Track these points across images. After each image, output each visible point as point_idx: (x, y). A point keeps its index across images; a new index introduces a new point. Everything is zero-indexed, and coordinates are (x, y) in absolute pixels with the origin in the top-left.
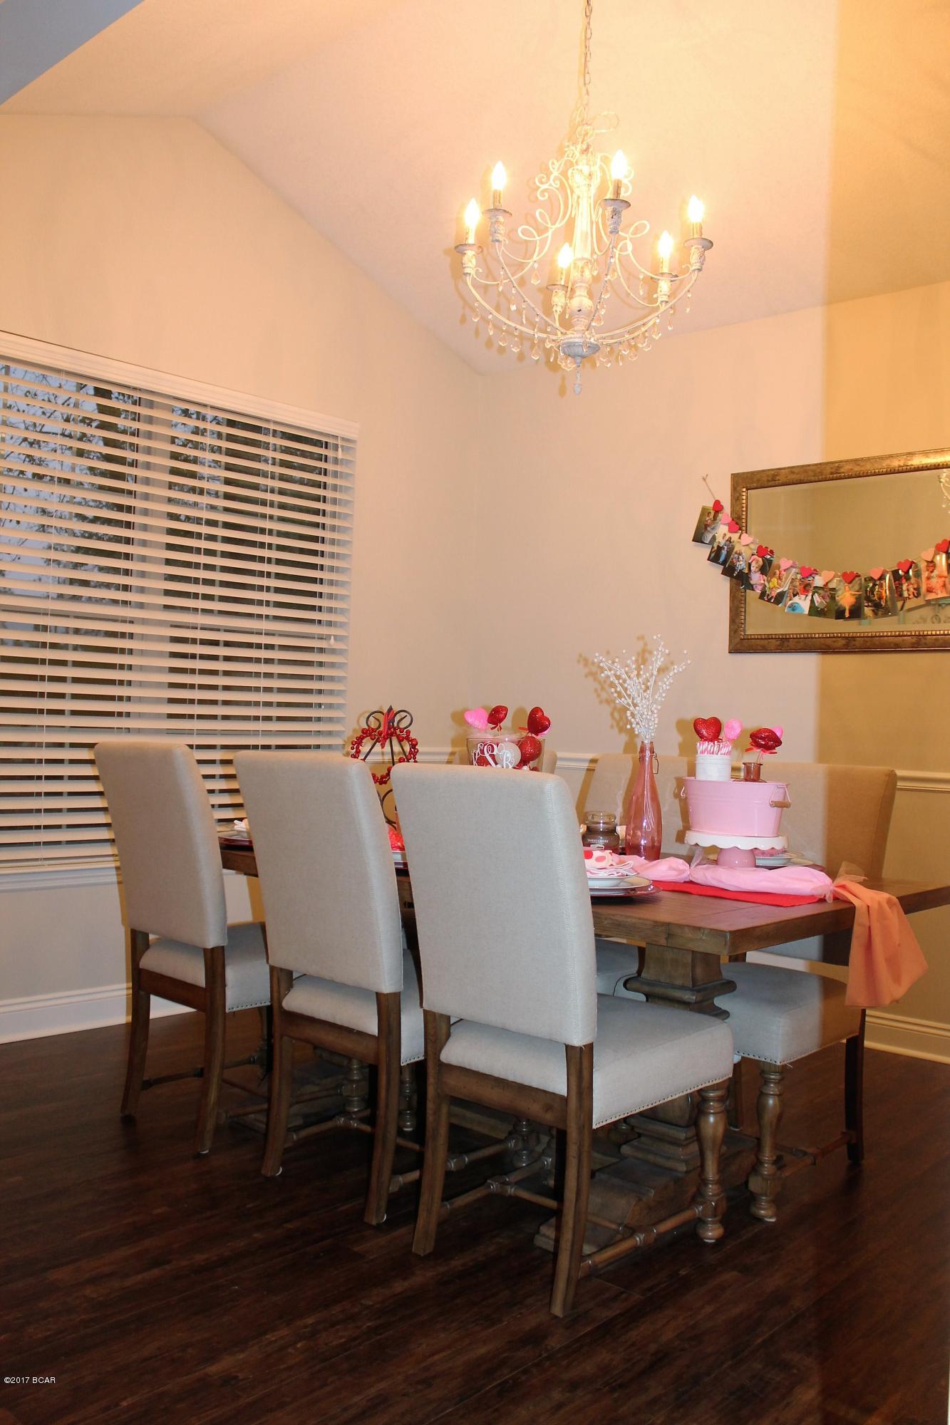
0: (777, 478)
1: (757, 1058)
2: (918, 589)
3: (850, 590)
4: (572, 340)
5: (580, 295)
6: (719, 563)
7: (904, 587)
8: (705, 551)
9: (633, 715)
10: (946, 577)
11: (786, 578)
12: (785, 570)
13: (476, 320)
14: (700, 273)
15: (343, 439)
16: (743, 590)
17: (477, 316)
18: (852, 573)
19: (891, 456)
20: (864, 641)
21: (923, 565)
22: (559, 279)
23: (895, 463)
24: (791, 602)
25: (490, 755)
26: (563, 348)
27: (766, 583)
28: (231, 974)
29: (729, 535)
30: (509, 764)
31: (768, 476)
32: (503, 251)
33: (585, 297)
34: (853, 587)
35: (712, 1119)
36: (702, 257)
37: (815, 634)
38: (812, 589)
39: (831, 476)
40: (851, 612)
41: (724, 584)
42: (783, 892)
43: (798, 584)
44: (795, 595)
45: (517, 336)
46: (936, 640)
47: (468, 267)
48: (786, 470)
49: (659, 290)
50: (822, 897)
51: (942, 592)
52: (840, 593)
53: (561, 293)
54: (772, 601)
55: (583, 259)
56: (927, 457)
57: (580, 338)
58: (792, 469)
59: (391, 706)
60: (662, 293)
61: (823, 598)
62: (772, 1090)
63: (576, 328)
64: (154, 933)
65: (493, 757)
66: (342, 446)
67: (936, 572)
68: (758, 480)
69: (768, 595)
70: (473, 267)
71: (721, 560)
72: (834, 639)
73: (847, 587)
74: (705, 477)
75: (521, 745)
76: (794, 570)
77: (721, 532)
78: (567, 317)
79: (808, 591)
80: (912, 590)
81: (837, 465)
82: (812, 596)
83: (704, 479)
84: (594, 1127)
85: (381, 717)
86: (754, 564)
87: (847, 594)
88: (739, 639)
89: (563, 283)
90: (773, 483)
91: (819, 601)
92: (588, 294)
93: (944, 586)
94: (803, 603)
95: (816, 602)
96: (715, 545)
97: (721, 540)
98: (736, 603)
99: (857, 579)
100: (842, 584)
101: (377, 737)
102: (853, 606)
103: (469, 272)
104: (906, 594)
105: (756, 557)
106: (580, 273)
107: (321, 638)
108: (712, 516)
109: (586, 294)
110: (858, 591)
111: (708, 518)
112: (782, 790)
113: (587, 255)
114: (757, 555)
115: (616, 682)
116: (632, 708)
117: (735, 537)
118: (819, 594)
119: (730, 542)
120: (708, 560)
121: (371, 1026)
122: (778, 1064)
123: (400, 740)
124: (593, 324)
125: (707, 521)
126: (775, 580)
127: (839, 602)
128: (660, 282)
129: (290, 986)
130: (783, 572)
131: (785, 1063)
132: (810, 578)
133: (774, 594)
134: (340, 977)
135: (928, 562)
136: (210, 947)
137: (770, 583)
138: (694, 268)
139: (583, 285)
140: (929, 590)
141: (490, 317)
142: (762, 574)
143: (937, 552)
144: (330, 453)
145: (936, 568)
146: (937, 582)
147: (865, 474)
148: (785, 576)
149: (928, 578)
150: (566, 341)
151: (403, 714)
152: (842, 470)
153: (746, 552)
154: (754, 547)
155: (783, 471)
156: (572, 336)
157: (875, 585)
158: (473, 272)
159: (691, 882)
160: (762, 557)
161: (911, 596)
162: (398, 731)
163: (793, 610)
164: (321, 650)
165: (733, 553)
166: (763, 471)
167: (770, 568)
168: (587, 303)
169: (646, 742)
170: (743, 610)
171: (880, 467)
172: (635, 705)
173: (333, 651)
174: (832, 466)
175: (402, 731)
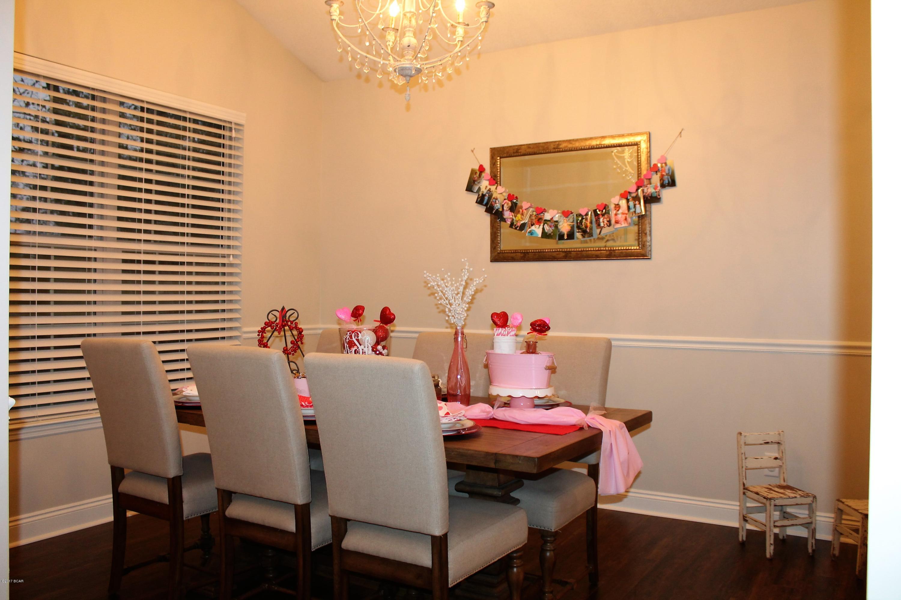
0: (520, 151)
1: (539, 528)
2: (609, 221)
3: (567, 222)
4: (404, 66)
5: (409, 36)
6: (483, 205)
7: (601, 220)
8: (474, 197)
9: (450, 311)
10: (626, 214)
11: (527, 214)
12: (525, 209)
13: (340, 51)
14: (487, 23)
15: (236, 124)
16: (499, 222)
17: (340, 48)
18: (568, 211)
19: (591, 139)
20: (577, 254)
21: (612, 207)
22: (391, 24)
23: (594, 143)
24: (530, 229)
25: (356, 339)
26: (398, 70)
27: (514, 218)
28: (186, 494)
29: (489, 187)
30: (369, 345)
31: (514, 150)
32: (361, 6)
33: (412, 37)
34: (569, 220)
35: (515, 570)
36: (488, 14)
37: (545, 249)
38: (543, 221)
39: (554, 150)
40: (568, 235)
41: (487, 219)
42: (556, 424)
43: (534, 218)
44: (532, 225)
45: (367, 62)
46: (621, 252)
47: (334, 15)
48: (526, 146)
49: (457, 33)
50: (582, 426)
51: (624, 223)
52: (560, 224)
53: (392, 33)
54: (518, 229)
55: (410, 12)
56: (614, 139)
57: (409, 64)
58: (529, 146)
59: (283, 307)
60: (458, 35)
61: (550, 227)
62: (548, 547)
63: (406, 58)
64: (128, 468)
65: (358, 340)
66: (235, 129)
67: (620, 211)
68: (508, 152)
69: (515, 225)
70: (338, 15)
71: (485, 202)
72: (557, 253)
73: (565, 220)
74: (473, 149)
75: (375, 331)
76: (531, 209)
77: (484, 185)
78: (398, 49)
79: (540, 223)
80: (606, 222)
81: (558, 143)
82: (543, 226)
83: (472, 151)
84: (450, 586)
85: (277, 314)
86: (505, 205)
87: (566, 225)
88: (497, 253)
89: (393, 27)
90: (517, 154)
91: (548, 229)
92: (413, 35)
93: (626, 219)
94: (538, 230)
95: (546, 229)
96: (481, 193)
97: (484, 190)
98: (495, 230)
99: (571, 215)
100: (562, 218)
101: (275, 327)
102: (569, 232)
103: (335, 18)
104: (602, 224)
105: (507, 201)
106: (408, 21)
107: (223, 256)
108: (478, 175)
109: (412, 35)
110: (572, 223)
111: (475, 176)
112: (551, 359)
113: (413, 10)
114: (508, 200)
115: (438, 289)
116: (449, 306)
117: (493, 188)
118: (548, 225)
119: (490, 191)
120: (476, 202)
121: (290, 525)
122: (553, 531)
123: (291, 329)
124: (419, 56)
125: (475, 178)
126: (519, 216)
127: (560, 229)
128: (457, 28)
129: (230, 501)
130: (524, 211)
131: (557, 529)
132: (542, 215)
133: (519, 224)
134: (266, 494)
135: (615, 205)
136: (172, 477)
137: (516, 218)
138: (483, 20)
139: (411, 29)
140: (617, 222)
141: (349, 49)
142: (511, 211)
143: (621, 198)
144: (226, 133)
145: (621, 208)
146: (622, 217)
147: (575, 149)
148: (526, 213)
149: (616, 215)
150: (401, 66)
151: (292, 312)
152: (561, 146)
153: (500, 198)
154: (506, 195)
155: (523, 146)
156: (405, 63)
157: (583, 219)
158: (337, 19)
159: (494, 419)
160: (511, 201)
161: (606, 226)
162: (289, 323)
163: (531, 234)
164: (224, 265)
165: (492, 198)
166: (511, 147)
167: (516, 208)
168: (414, 41)
169: (458, 328)
170: (499, 234)
171: (584, 145)
172: (451, 305)
173: (231, 265)
174: (554, 144)
175: (292, 322)
